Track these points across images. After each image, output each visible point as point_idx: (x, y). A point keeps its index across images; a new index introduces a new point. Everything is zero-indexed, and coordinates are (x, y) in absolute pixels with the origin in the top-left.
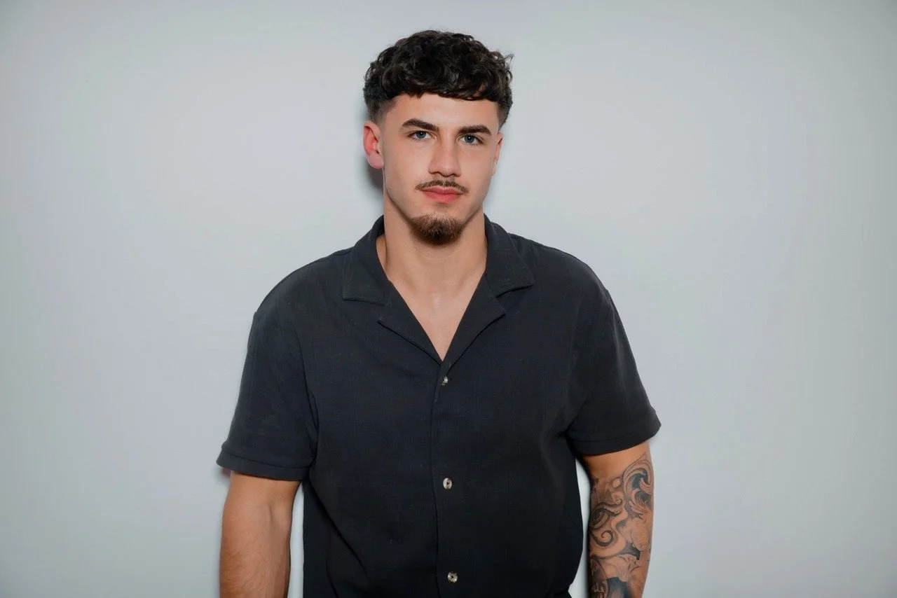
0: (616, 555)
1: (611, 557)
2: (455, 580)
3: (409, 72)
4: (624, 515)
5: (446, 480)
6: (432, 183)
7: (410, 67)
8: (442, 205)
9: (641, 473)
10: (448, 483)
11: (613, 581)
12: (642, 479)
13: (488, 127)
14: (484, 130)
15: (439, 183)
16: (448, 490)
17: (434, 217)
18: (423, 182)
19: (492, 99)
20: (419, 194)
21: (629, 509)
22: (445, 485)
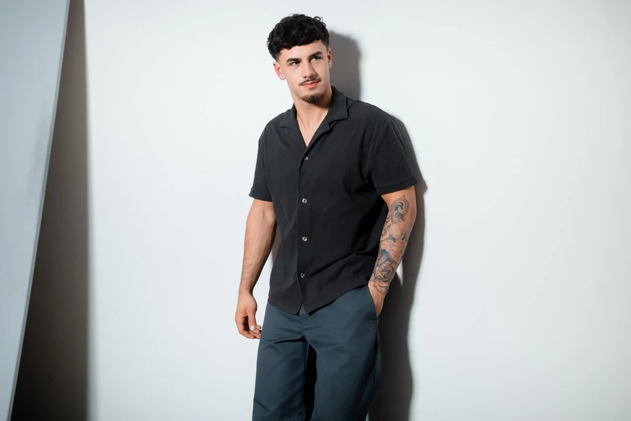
0: (385, 240)
1: (384, 241)
2: (306, 240)
3: (281, 41)
4: (390, 223)
5: (304, 199)
6: (305, 82)
7: (281, 38)
8: (311, 89)
9: (400, 204)
10: (305, 201)
11: (384, 251)
12: (400, 207)
13: (320, 51)
14: (319, 53)
15: (308, 81)
16: (304, 204)
17: (310, 94)
18: (302, 82)
19: (318, 39)
20: (302, 87)
21: (392, 221)
22: (303, 201)
